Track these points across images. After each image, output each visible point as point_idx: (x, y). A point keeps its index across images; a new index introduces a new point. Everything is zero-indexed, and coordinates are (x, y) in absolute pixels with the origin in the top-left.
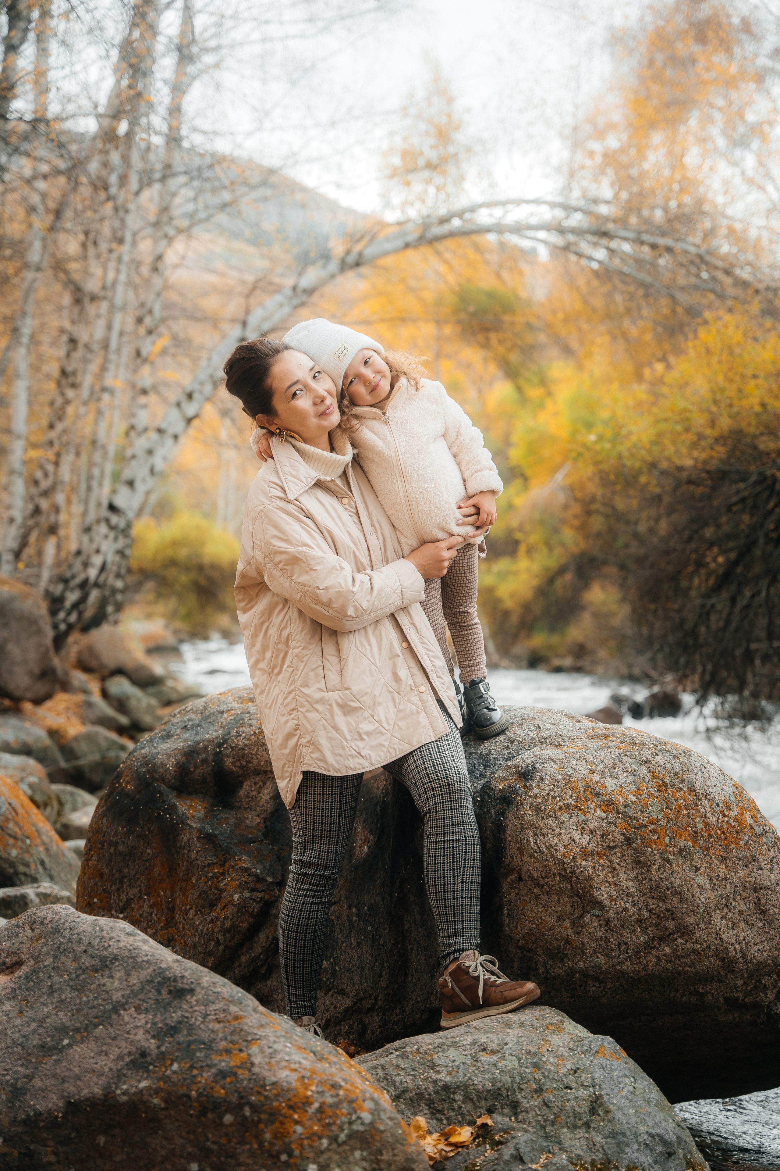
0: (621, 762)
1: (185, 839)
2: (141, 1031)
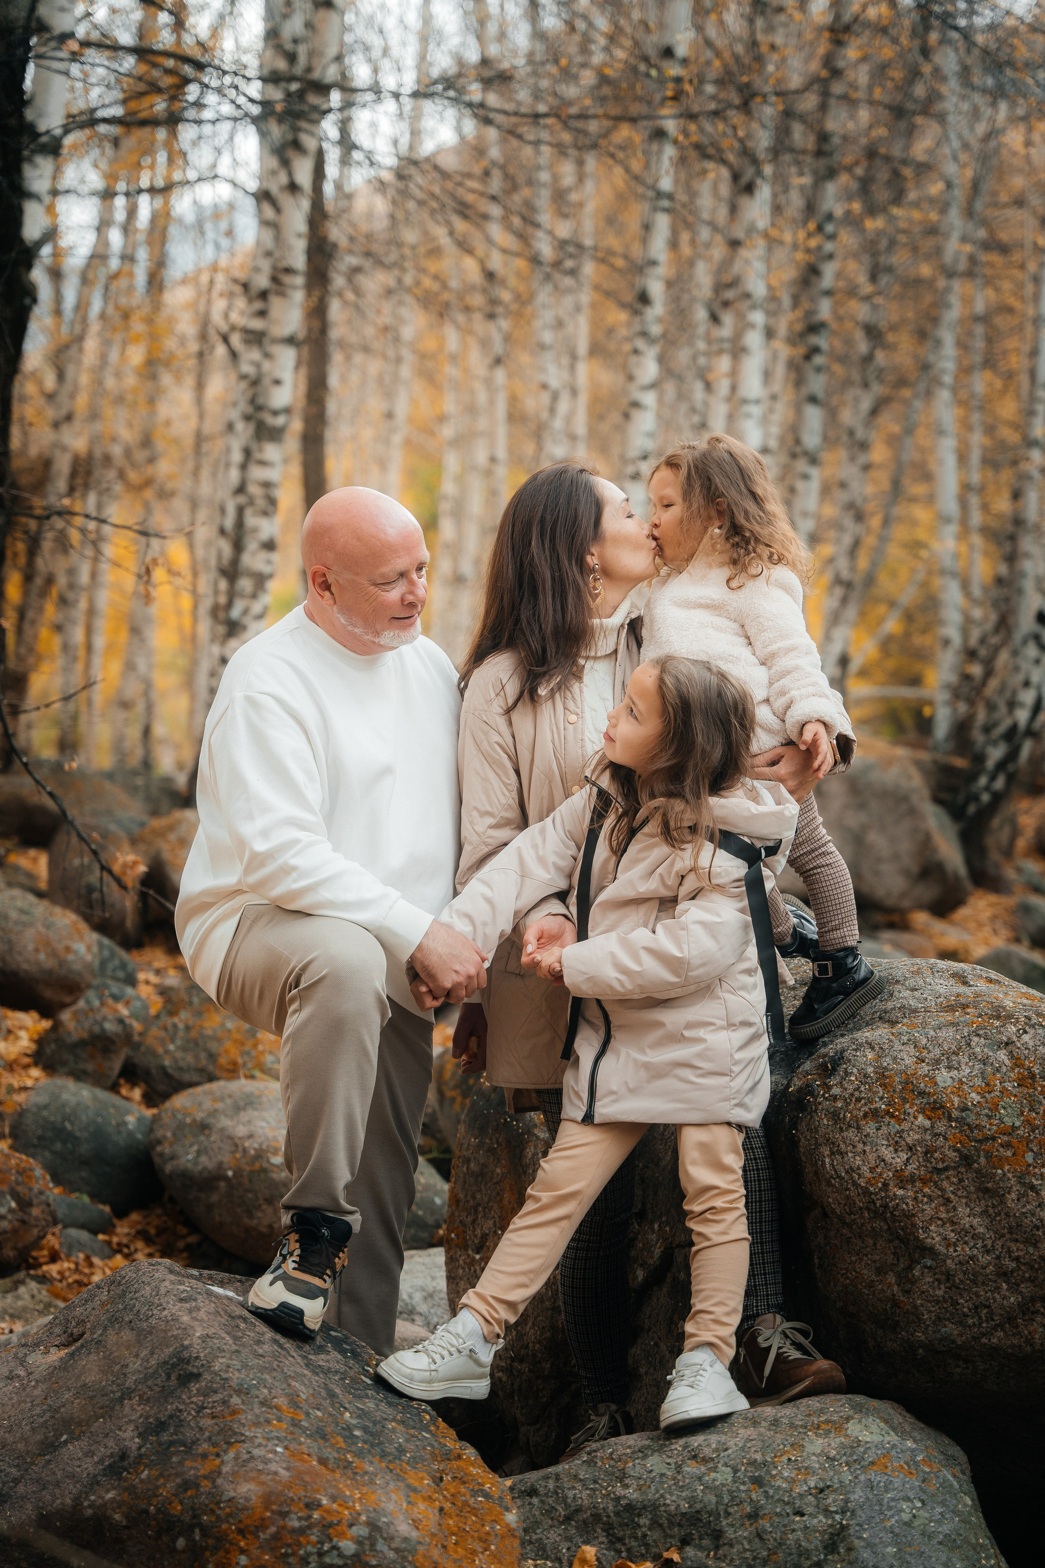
0: (969, 1045)
1: (530, 1155)
2: (131, 1427)
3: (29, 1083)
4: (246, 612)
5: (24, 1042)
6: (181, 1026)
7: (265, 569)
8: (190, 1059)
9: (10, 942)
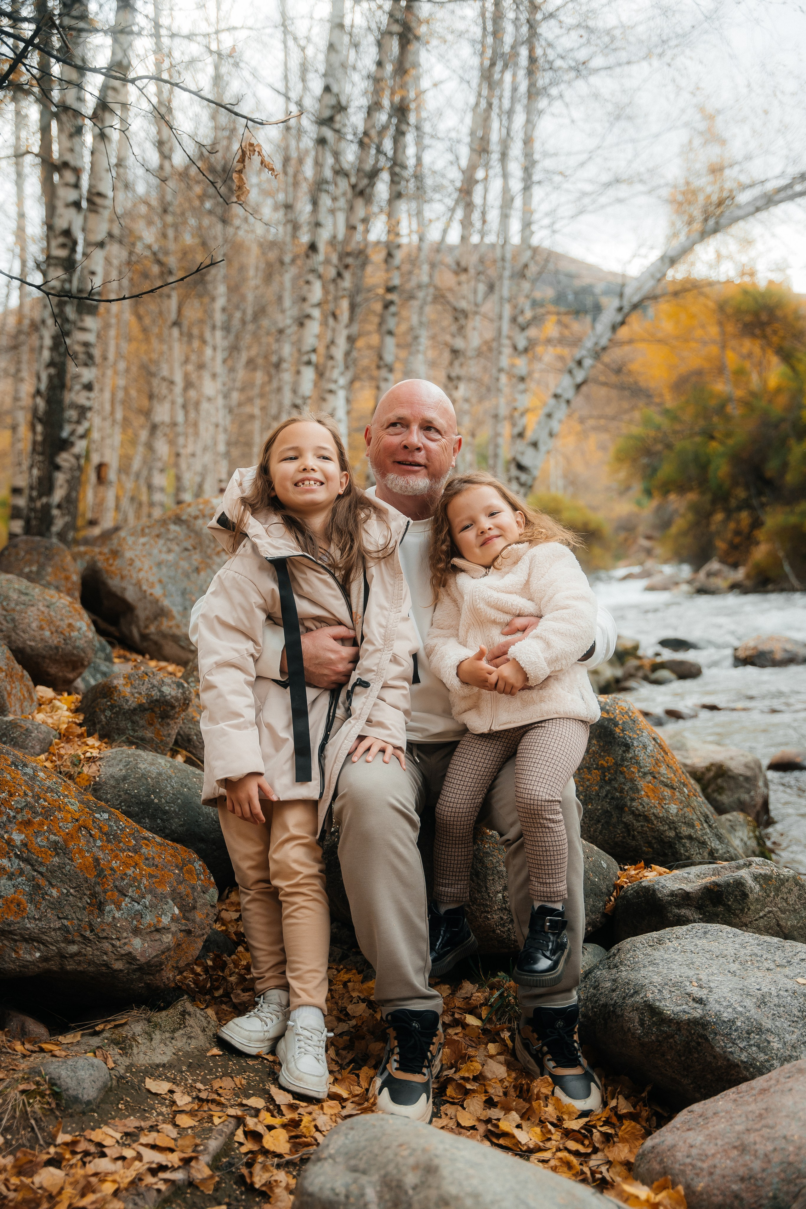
3: (93, 753)
4: (73, 433)
5: (66, 713)
7: (87, 403)
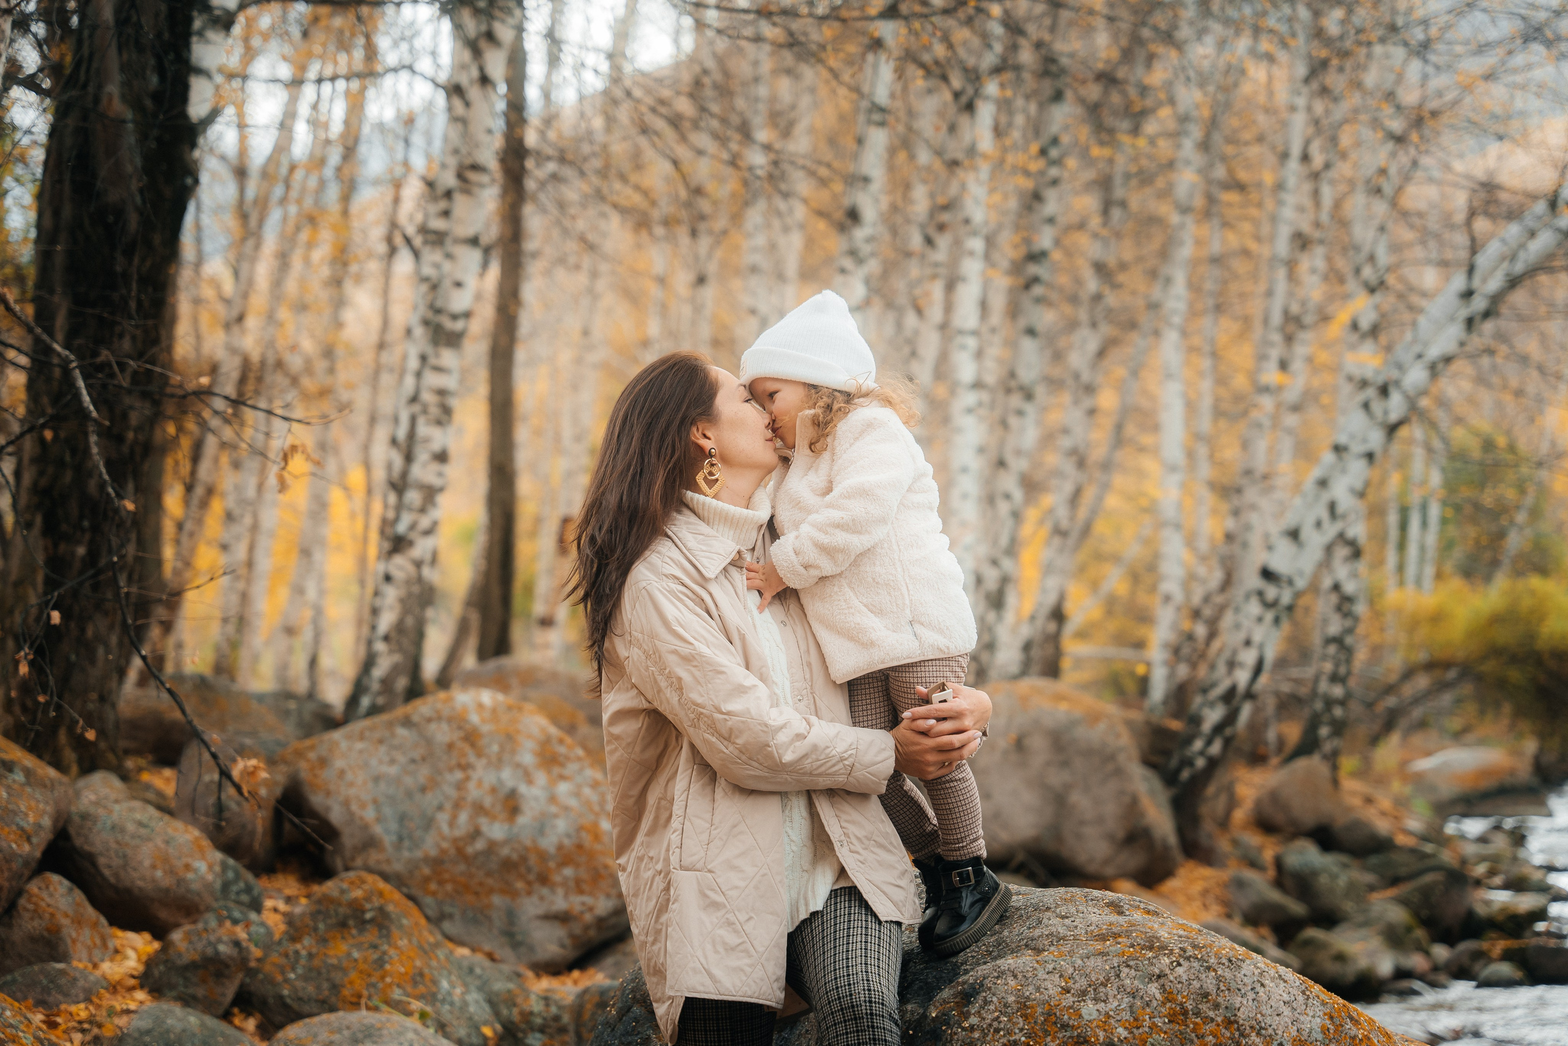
3: (133, 1006)
4: (413, 527)
5: (132, 963)
6: (304, 953)
7: (436, 481)
8: (311, 989)
9: (125, 856)
